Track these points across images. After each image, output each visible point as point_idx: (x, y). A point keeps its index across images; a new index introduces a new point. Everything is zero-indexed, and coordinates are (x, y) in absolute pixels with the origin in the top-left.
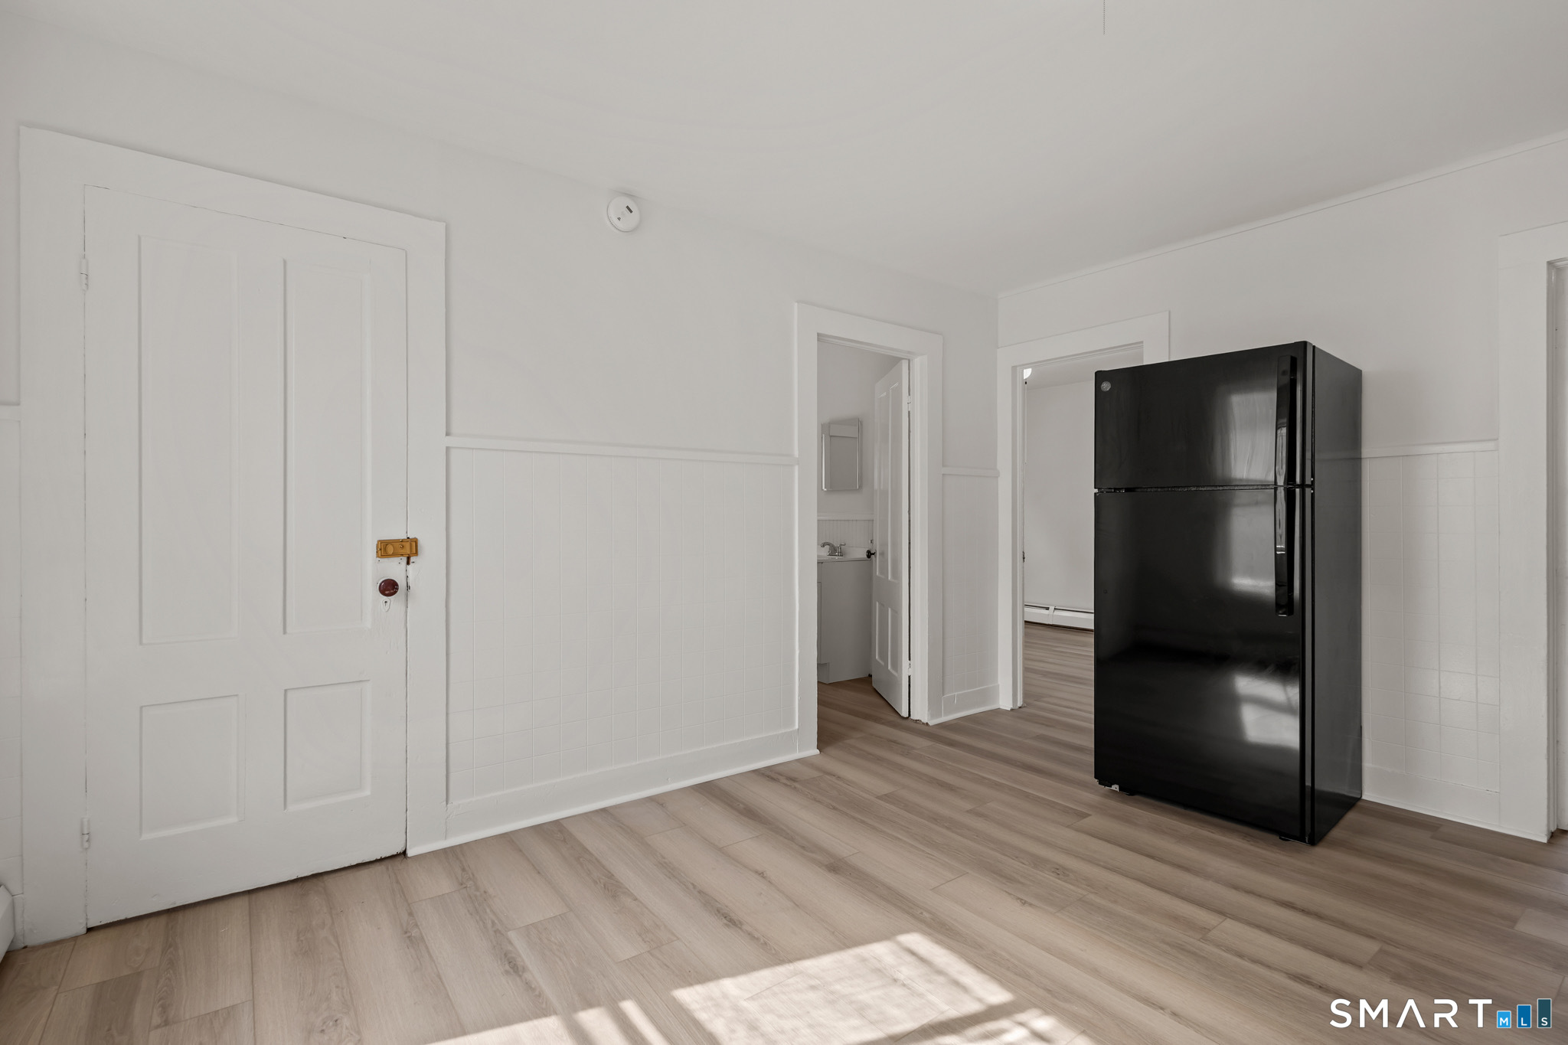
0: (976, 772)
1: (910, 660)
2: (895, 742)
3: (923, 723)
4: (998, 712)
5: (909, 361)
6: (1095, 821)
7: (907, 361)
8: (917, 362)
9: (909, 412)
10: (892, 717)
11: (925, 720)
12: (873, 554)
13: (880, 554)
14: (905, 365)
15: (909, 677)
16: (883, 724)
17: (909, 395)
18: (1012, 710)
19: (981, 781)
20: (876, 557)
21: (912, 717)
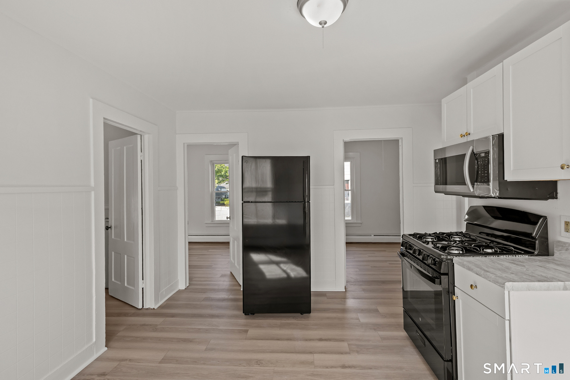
0: (194, 327)
1: (143, 280)
2: (144, 325)
3: (152, 309)
4: (180, 292)
5: (141, 135)
6: (252, 332)
7: (140, 136)
8: (146, 137)
9: (141, 160)
10: (133, 311)
11: (152, 307)
12: (110, 228)
13: (114, 227)
14: (139, 137)
15: (143, 288)
16: (131, 316)
17: (141, 152)
18: (185, 289)
19: (199, 331)
20: (112, 229)
21: (144, 307)
